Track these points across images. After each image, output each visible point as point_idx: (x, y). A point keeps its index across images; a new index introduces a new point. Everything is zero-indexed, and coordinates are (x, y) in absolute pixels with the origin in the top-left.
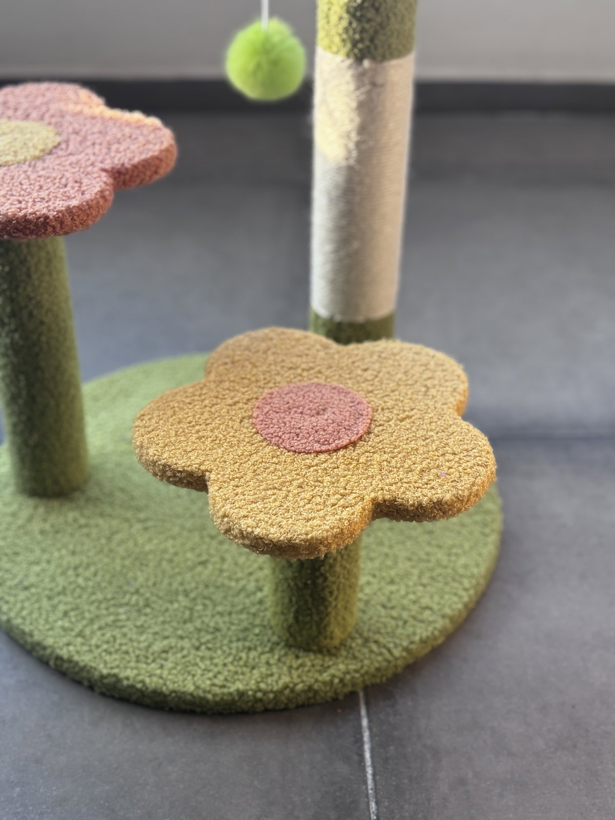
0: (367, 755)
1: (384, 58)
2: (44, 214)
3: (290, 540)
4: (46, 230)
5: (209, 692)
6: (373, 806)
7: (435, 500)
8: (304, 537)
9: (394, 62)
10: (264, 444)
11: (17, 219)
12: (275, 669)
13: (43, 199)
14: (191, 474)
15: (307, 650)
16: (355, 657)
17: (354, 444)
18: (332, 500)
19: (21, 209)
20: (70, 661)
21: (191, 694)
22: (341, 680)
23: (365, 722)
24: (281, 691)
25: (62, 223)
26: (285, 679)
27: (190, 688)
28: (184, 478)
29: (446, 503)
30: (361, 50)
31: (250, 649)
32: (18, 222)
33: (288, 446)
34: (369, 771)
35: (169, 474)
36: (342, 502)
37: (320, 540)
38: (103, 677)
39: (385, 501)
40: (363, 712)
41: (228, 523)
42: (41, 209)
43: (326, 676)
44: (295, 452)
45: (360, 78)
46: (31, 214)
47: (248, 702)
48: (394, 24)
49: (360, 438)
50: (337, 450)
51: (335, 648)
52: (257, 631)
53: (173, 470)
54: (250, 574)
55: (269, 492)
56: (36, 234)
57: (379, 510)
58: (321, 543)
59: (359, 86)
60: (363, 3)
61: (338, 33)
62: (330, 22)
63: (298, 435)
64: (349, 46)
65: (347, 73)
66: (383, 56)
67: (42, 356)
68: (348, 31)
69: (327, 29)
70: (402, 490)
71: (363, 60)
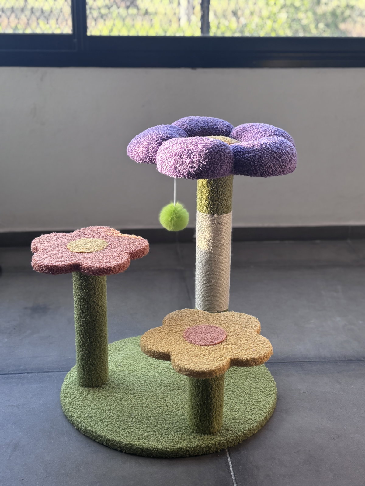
0: (231, 469)
1: (221, 214)
2: (110, 266)
3: (203, 371)
4: (110, 272)
5: (168, 448)
7: (252, 358)
8: (208, 369)
9: (225, 215)
10: (189, 343)
11: (101, 268)
12: (193, 440)
13: (108, 262)
14: (164, 354)
15: (205, 434)
16: (223, 436)
17: (221, 342)
18: (216, 359)
19: (101, 265)
20: (112, 440)
21: (161, 449)
22: (219, 444)
23: (229, 459)
24: (196, 447)
26: (197, 443)
27: (161, 447)
28: (162, 355)
29: (256, 359)
30: (213, 211)
31: (182, 434)
32: (101, 269)
33: (198, 344)
34: (233, 474)
35: (156, 354)
36: (219, 359)
37: (213, 370)
38: (126, 445)
39: (234, 359)
40: (228, 456)
41: (180, 367)
42: (109, 265)
43: (213, 442)
44: (201, 345)
45: (213, 221)
46: (105, 266)
47: (183, 452)
48: (225, 202)
49: (223, 341)
50: (216, 344)
51: (215, 433)
52: (184, 428)
53: (158, 353)
54: (179, 410)
55: (193, 357)
56: (107, 273)
57: (232, 362)
58: (214, 372)
59: (213, 224)
60: (214, 195)
61: (205, 206)
62: (202, 202)
63: (201, 340)
64: (209, 210)
65: (208, 219)
66: (221, 213)
67: (96, 325)
68: (209, 205)
69: (201, 204)
70: (240, 355)
71: (214, 215)
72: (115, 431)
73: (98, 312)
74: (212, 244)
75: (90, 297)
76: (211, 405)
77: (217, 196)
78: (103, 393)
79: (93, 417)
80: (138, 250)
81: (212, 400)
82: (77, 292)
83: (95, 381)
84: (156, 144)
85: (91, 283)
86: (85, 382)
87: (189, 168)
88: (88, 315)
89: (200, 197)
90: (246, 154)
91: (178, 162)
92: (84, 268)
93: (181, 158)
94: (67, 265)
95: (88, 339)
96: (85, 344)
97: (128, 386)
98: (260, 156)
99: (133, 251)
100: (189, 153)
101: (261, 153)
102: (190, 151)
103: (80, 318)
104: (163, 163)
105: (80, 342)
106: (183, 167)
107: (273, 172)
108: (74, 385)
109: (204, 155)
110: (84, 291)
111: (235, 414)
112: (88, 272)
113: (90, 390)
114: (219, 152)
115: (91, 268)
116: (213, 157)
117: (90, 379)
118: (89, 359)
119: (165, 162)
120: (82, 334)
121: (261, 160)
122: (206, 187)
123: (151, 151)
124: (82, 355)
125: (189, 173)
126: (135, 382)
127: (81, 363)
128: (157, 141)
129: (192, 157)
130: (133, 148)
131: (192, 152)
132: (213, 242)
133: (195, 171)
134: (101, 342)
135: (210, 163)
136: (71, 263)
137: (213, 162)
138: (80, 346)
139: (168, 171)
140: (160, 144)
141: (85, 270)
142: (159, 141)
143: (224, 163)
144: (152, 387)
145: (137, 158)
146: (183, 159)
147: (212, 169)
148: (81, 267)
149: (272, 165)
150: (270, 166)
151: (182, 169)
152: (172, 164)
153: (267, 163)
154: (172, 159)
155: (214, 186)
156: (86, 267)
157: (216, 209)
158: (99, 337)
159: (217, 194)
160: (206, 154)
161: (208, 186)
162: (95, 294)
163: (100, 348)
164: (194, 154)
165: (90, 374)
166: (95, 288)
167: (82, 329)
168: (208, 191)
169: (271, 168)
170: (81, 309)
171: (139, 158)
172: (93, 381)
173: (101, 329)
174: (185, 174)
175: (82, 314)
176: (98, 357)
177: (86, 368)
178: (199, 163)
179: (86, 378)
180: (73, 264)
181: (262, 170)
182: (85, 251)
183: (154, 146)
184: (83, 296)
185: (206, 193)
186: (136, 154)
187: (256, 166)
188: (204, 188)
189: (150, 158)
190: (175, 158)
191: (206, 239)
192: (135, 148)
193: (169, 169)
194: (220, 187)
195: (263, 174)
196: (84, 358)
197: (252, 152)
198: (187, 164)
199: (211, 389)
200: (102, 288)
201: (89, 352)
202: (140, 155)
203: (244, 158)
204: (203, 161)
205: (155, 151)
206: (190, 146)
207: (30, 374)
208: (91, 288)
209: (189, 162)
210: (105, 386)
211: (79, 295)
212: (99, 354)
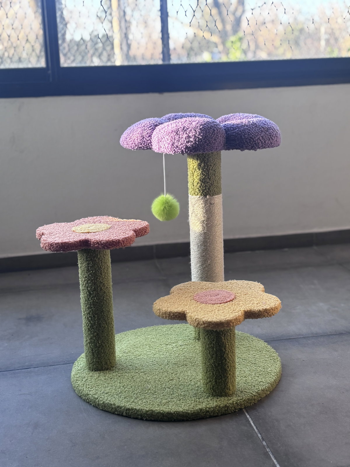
0: (252, 424)
2: (118, 239)
3: (221, 321)
4: (119, 244)
5: (189, 410)
6: (259, 435)
7: (264, 309)
8: (225, 320)
9: (216, 196)
10: (201, 304)
11: (110, 241)
12: (211, 402)
14: (180, 313)
15: (221, 396)
16: (239, 396)
17: (232, 301)
18: (230, 312)
19: (110, 238)
20: (132, 409)
21: (182, 412)
22: (236, 403)
23: (248, 416)
24: (215, 408)
25: (124, 242)
26: (215, 404)
27: (181, 409)
28: (177, 315)
29: (268, 310)
30: (205, 193)
31: (199, 399)
33: (210, 303)
34: (255, 427)
35: (172, 315)
36: (234, 312)
37: (230, 320)
38: (147, 411)
39: (248, 311)
40: (246, 414)
43: (231, 402)
44: (213, 304)
45: (206, 202)
46: (114, 239)
47: (203, 413)
48: (215, 184)
49: (233, 299)
50: (227, 302)
51: (231, 395)
52: (200, 394)
53: (173, 313)
54: (191, 381)
55: (209, 313)
57: (246, 314)
58: (231, 322)
59: (206, 205)
60: (205, 177)
61: (197, 188)
62: (194, 186)
63: (212, 301)
64: (201, 192)
65: (201, 201)
66: (213, 194)
67: (104, 306)
68: (201, 187)
69: (193, 188)
70: (253, 308)
71: (206, 196)
72: (133, 402)
73: (105, 292)
74: (206, 225)
75: (97, 278)
76: (225, 365)
77: (208, 178)
78: (114, 374)
79: (108, 392)
80: (140, 228)
81: (226, 360)
82: (83, 274)
83: (105, 364)
84: (150, 130)
85: (97, 264)
86: (95, 365)
87: (186, 143)
88: (95, 296)
89: (192, 181)
90: (236, 129)
91: (175, 138)
92: (93, 243)
93: (178, 135)
94: (77, 242)
95: (96, 321)
96: (93, 326)
97: (137, 367)
98: (250, 130)
99: (136, 229)
100: (185, 129)
101: (250, 128)
102: (185, 128)
103: (87, 300)
104: (160, 141)
105: (89, 325)
106: (181, 142)
107: (262, 144)
108: (83, 371)
109: (199, 130)
110: (91, 271)
111: (246, 379)
112: (97, 246)
113: (100, 373)
114: (212, 127)
115: (100, 242)
116: (207, 132)
117: (100, 362)
118: (98, 342)
119: (162, 140)
120: (90, 317)
121: (251, 133)
122: (197, 170)
123: (145, 136)
124: (91, 338)
125: (187, 147)
126: (143, 363)
127: (90, 347)
128: (150, 127)
129: (188, 133)
130: (128, 137)
131: (187, 129)
132: (207, 223)
133: (191, 145)
134: (109, 324)
135: (205, 137)
136: (81, 239)
137: (207, 136)
138: (89, 329)
139: (166, 149)
140: (154, 129)
141: (95, 245)
142: (152, 127)
143: (218, 137)
144: (160, 366)
145: (133, 145)
146: (180, 135)
147: (207, 142)
148: (91, 243)
149: (261, 138)
150: (259, 138)
151: (179, 145)
152: (169, 141)
153: (257, 136)
154: (169, 136)
155: (205, 168)
156: (95, 241)
157: (208, 190)
158: (107, 318)
159: (208, 176)
160: (200, 129)
161: (199, 169)
162: (101, 274)
163: (108, 329)
164: (189, 130)
165: (99, 357)
166: (102, 268)
167: (90, 311)
168: (200, 174)
169: (261, 140)
170: (88, 291)
171: (134, 145)
172: (103, 365)
173: (108, 310)
174: (182, 149)
175: (89, 296)
176: (107, 339)
177: (95, 351)
178: (195, 137)
179: (96, 361)
180: (83, 240)
181: (253, 142)
182: (91, 231)
183: (148, 131)
184: (90, 277)
185: (198, 176)
186: (131, 141)
187: (246, 139)
188: (196, 171)
189: (145, 143)
190: (172, 135)
191: (200, 221)
192: (130, 136)
193: (167, 145)
194: (211, 169)
195: (253, 146)
196: (93, 341)
197: (241, 127)
198: (184, 139)
199: (225, 349)
200: (107, 268)
201: (97, 334)
202: (135, 142)
203: (235, 133)
204: (198, 135)
205: (149, 135)
206: (184, 124)
207: (36, 369)
208: (97, 269)
209: (186, 137)
210: (114, 368)
211: (86, 277)
212: (107, 336)
